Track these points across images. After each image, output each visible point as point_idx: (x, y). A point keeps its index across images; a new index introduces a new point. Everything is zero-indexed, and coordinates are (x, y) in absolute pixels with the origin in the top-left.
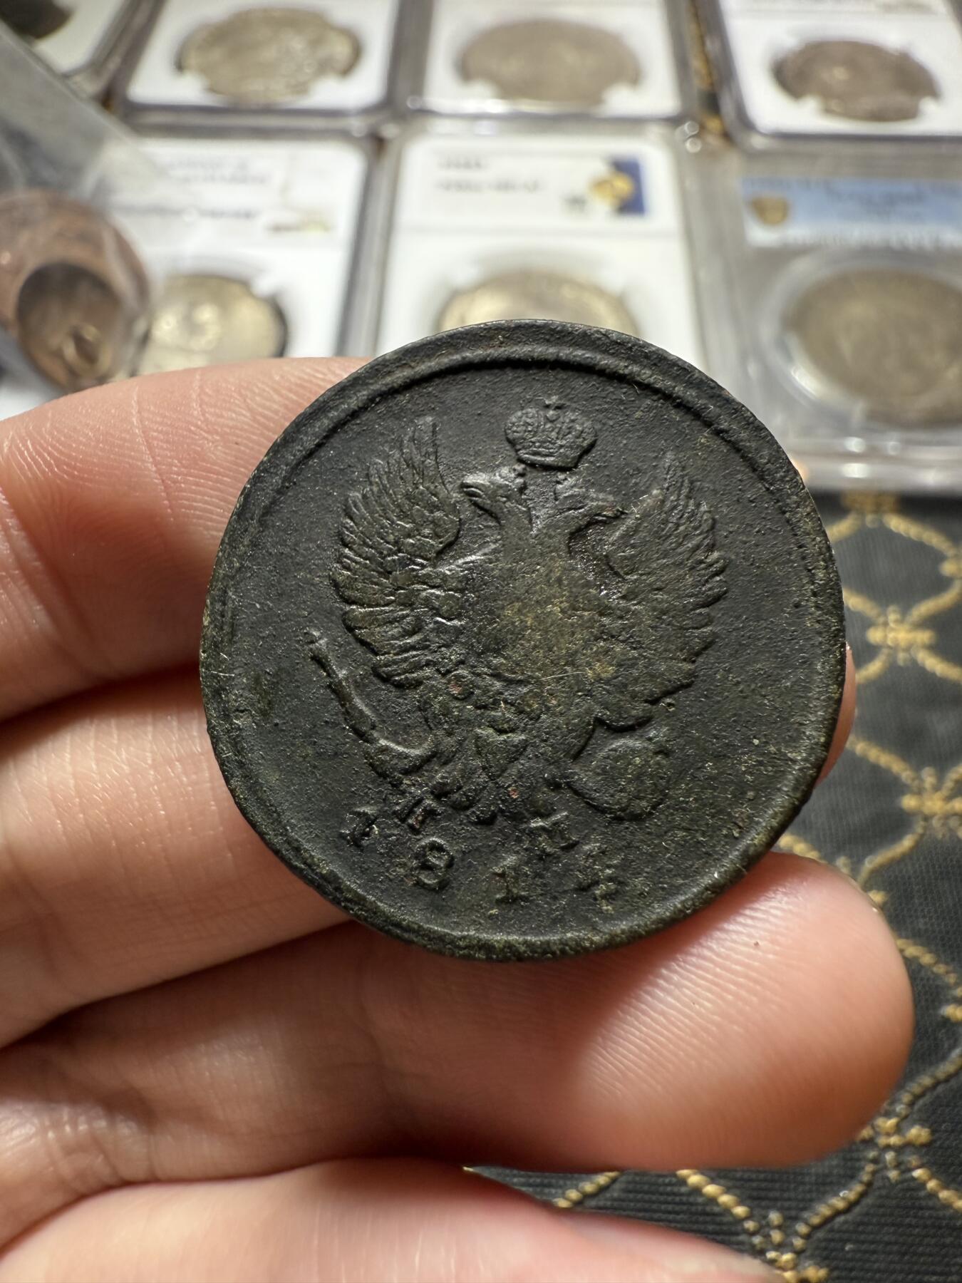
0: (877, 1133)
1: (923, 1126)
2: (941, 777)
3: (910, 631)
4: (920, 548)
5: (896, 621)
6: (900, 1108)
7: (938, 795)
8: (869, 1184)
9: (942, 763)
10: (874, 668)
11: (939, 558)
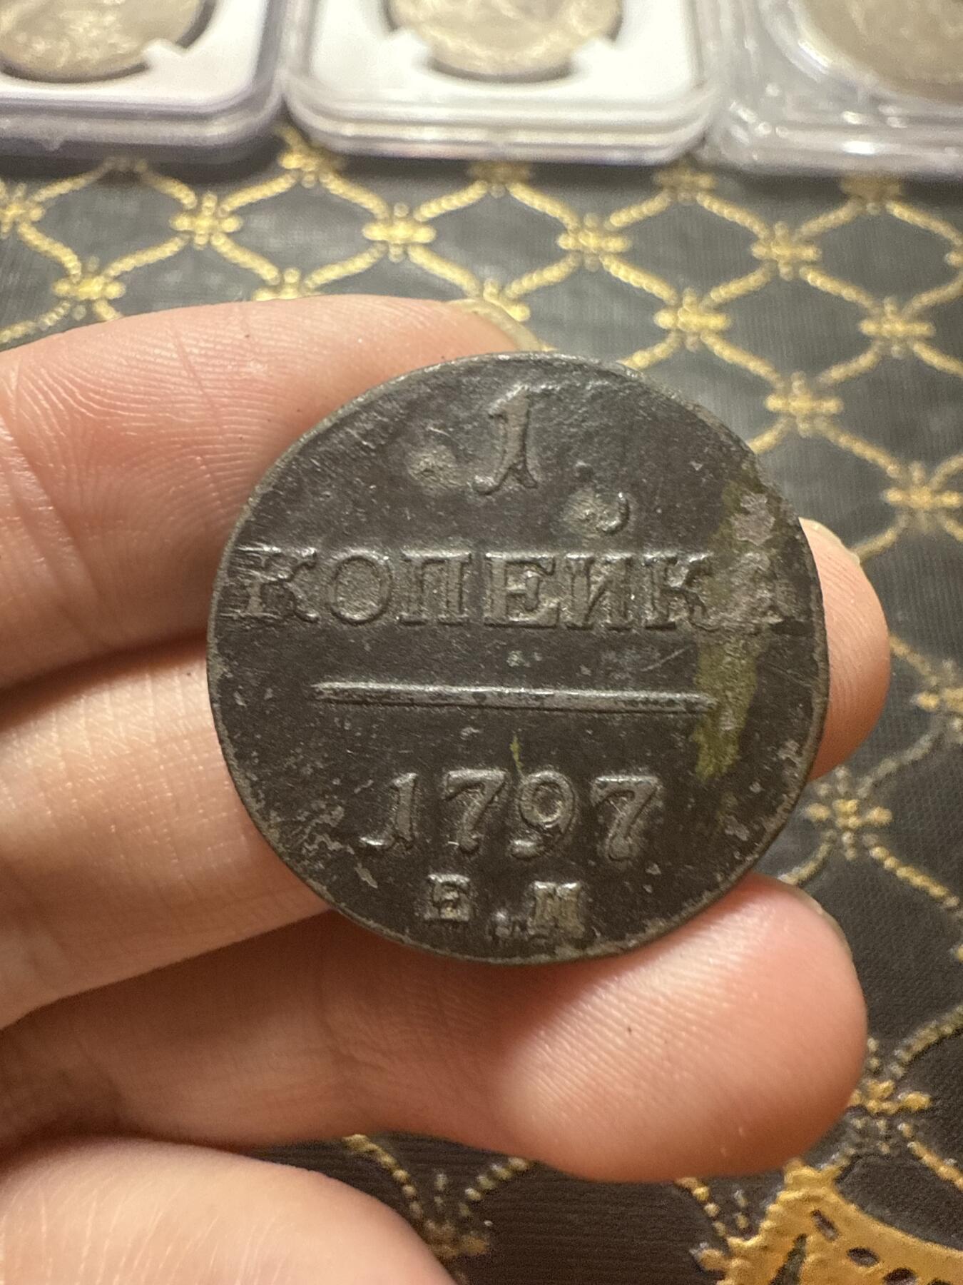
0: (835, 814)
1: (885, 808)
2: (929, 472)
3: (909, 322)
4: (926, 236)
5: (892, 312)
6: (863, 792)
7: (926, 489)
8: (824, 864)
9: (932, 458)
10: (865, 361)
11: (948, 246)
